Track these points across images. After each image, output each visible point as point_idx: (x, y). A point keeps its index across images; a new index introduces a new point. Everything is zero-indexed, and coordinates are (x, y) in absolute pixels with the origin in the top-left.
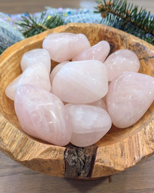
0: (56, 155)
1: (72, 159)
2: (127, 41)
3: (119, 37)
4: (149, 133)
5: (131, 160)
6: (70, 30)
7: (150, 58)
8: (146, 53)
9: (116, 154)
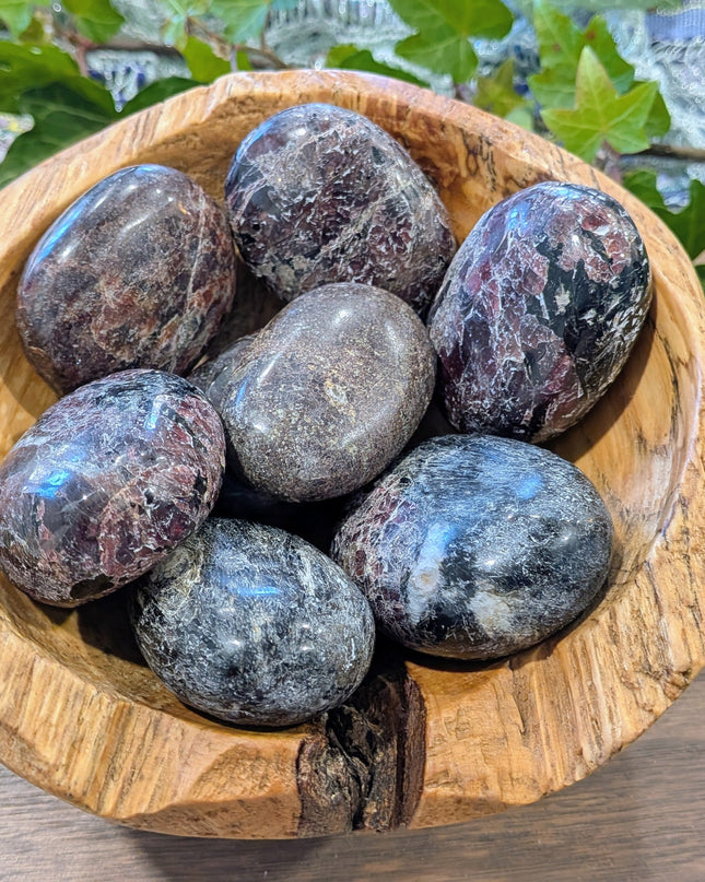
0: (263, 778)
1: (327, 777)
2: (496, 158)
3: (457, 140)
4: (629, 638)
6: (233, 115)
9: (500, 730)
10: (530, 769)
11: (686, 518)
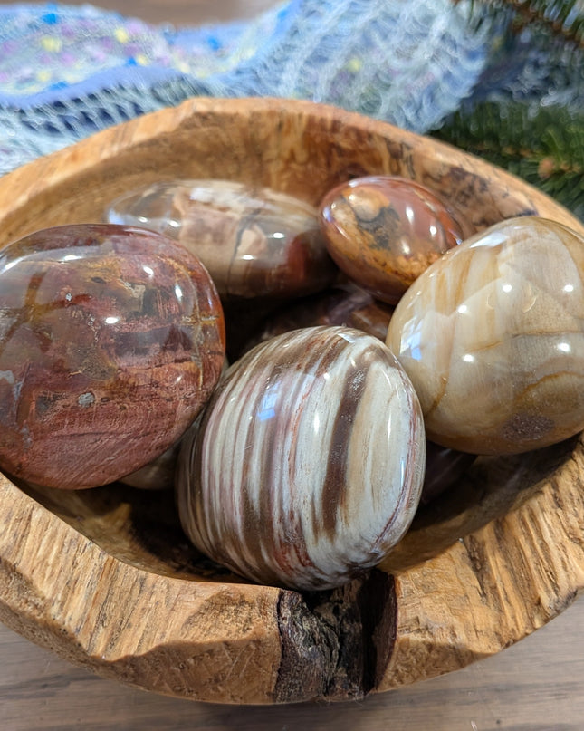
0: (246, 621)
1: (304, 630)
4: (572, 502)
5: (524, 611)
6: (196, 127)
8: (494, 202)
9: (461, 590)
10: (492, 623)
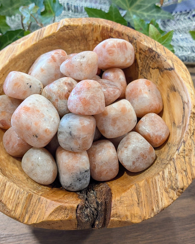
0: (67, 214)
1: (85, 214)
2: (137, 44)
4: (167, 179)
5: (149, 211)
6: (65, 30)
7: (166, 69)
8: (161, 63)
9: (132, 203)
10: (140, 213)
11: (185, 146)
